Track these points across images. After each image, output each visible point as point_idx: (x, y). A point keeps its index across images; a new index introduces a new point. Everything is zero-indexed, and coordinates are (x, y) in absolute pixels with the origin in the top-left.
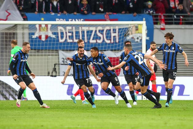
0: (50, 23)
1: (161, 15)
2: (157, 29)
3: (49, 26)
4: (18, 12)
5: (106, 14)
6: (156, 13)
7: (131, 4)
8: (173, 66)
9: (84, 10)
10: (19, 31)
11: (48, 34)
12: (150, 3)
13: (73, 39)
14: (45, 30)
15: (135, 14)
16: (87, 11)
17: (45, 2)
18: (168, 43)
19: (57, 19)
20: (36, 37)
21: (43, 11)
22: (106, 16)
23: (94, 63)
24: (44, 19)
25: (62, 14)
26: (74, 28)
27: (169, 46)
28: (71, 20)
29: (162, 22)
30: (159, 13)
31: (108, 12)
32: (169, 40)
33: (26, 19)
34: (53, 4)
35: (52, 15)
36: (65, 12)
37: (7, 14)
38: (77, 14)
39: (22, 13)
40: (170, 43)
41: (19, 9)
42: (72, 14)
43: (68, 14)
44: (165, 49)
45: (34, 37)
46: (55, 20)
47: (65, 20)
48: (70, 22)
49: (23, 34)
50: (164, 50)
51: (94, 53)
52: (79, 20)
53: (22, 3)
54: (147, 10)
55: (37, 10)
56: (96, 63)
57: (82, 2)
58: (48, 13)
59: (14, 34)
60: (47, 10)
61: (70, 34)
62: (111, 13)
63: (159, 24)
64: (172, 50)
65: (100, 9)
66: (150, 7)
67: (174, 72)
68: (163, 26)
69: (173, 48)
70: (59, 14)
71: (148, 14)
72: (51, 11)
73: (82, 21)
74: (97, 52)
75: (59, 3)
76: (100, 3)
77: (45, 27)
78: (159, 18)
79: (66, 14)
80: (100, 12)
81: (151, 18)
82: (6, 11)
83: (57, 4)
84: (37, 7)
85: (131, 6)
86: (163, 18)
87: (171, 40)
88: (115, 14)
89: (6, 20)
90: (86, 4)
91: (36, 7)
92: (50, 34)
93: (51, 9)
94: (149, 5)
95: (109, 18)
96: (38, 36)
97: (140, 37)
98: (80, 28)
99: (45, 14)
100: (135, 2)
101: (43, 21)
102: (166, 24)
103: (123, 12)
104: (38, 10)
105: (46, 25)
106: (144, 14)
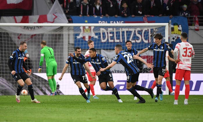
1: (195, 17)
2: (192, 29)
4: (64, 15)
5: (144, 17)
6: (191, 15)
7: (167, 7)
8: (163, 63)
9: (125, 13)
10: (65, 33)
11: (91, 34)
12: (185, 6)
13: (114, 40)
14: (89, 31)
15: (171, 16)
16: (127, 14)
17: (89, 6)
18: (158, 43)
19: (99, 22)
20: (80, 38)
21: (87, 14)
22: (145, 18)
23: (92, 62)
24: (88, 22)
25: (105, 16)
26: (115, 29)
27: (159, 46)
28: (112, 22)
29: (196, 23)
30: (193, 15)
31: (146, 15)
32: (158, 40)
33: (71, 21)
34: (96, 8)
35: (95, 18)
36: (107, 15)
37: (54, 17)
38: (118, 16)
39: (68, 16)
40: (159, 43)
41: (65, 12)
42: (114, 16)
43: (110, 16)
44: (155, 48)
45: (78, 37)
46: (98, 23)
47: (106, 22)
48: (111, 24)
49: (69, 35)
50: (154, 50)
51: (92, 53)
52: (120, 22)
53: (68, 7)
54: (183, 13)
55: (81, 14)
56: (93, 63)
57: (122, 6)
58: (92, 16)
60: (91, 14)
61: (111, 35)
62: (149, 16)
63: (193, 25)
64: (161, 49)
65: (139, 12)
66: (185, 9)
67: (163, 69)
68: (197, 27)
69: (162, 48)
70: (101, 16)
71: (183, 16)
72: (94, 14)
73: (123, 23)
74: (95, 53)
75: (102, 7)
76: (139, 6)
77: (88, 29)
78: (193, 20)
79: (108, 17)
80: (139, 15)
81: (186, 20)
82: (54, 14)
83: (100, 8)
84: (82, 10)
85: (168, 9)
86: (197, 20)
87: (160, 40)
88: (153, 16)
89: (53, 22)
90: (126, 7)
91: (80, 11)
92: (93, 35)
93: (94, 12)
94: (184, 8)
95: (147, 20)
96: (82, 37)
97: (175, 37)
98: (121, 29)
99: (89, 17)
100: (171, 6)
101: (87, 23)
102: (200, 25)
103: (161, 15)
104: (83, 13)
106: (179, 16)
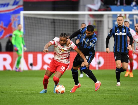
0: (128, 13)
3: (127, 16)
59: (101, 21)
105: (125, 15)
